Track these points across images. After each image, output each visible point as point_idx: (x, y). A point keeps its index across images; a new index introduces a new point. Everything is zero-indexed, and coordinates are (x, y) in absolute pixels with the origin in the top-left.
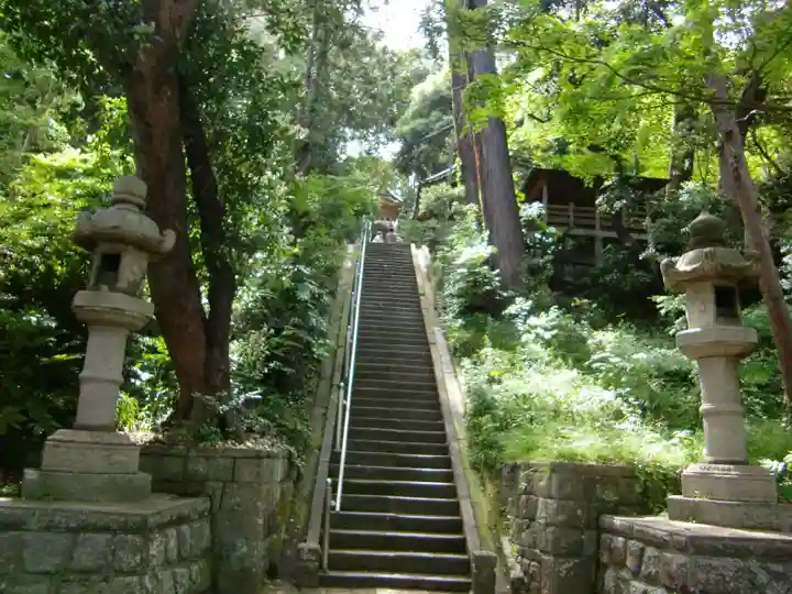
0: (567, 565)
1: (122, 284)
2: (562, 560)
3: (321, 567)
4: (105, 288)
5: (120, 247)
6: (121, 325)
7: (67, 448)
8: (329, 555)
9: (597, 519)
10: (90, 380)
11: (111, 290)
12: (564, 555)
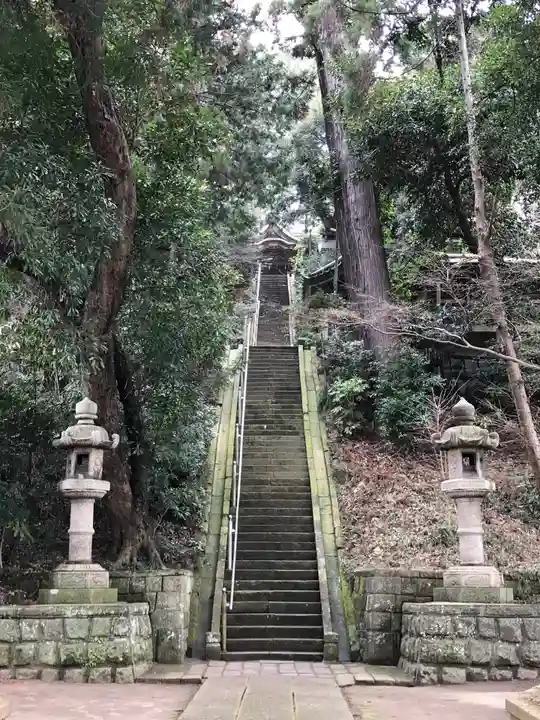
0: (380, 637)
1: (91, 473)
2: (377, 633)
3: (222, 649)
4: (81, 476)
5: (87, 450)
6: (90, 498)
8: (227, 629)
9: (401, 606)
10: (75, 533)
11: (85, 477)
12: (379, 630)
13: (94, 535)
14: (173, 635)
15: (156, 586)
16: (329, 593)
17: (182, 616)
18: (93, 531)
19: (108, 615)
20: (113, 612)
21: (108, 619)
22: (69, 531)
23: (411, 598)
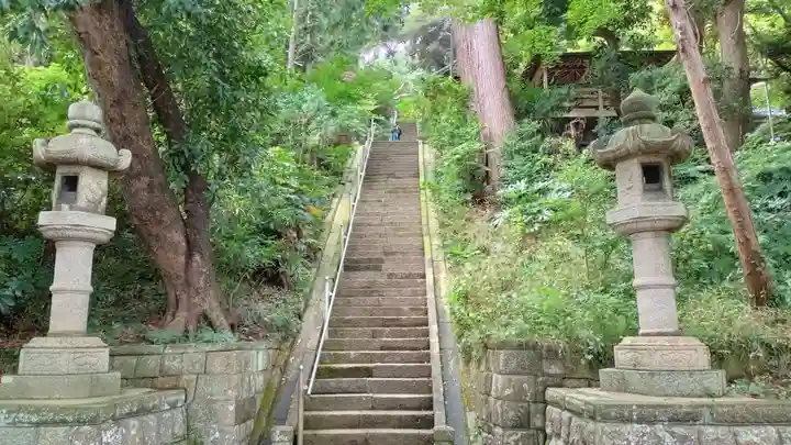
0: (514, 437)
1: (82, 202)
2: (511, 432)
4: (65, 207)
5: (76, 169)
6: (84, 240)
7: (40, 353)
8: (304, 436)
9: (544, 392)
10: (61, 291)
11: (71, 208)
12: (513, 427)
13: (92, 296)
14: (217, 435)
15: (197, 366)
16: (442, 368)
17: (232, 408)
18: (91, 289)
19: (64, 422)
20: (70, 419)
21: (61, 430)
22: (51, 288)
23: (558, 380)
